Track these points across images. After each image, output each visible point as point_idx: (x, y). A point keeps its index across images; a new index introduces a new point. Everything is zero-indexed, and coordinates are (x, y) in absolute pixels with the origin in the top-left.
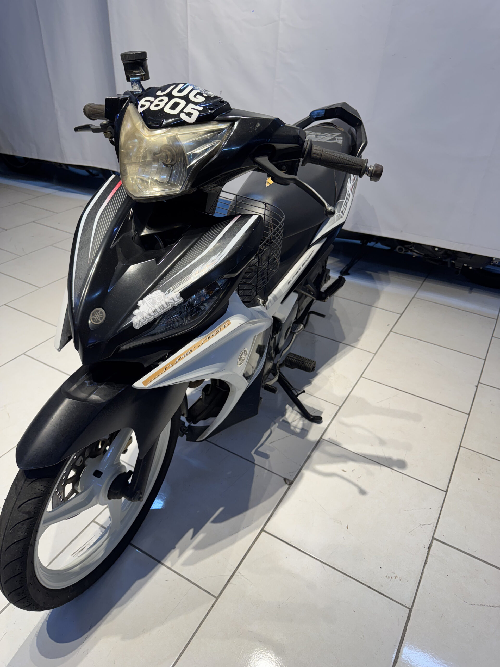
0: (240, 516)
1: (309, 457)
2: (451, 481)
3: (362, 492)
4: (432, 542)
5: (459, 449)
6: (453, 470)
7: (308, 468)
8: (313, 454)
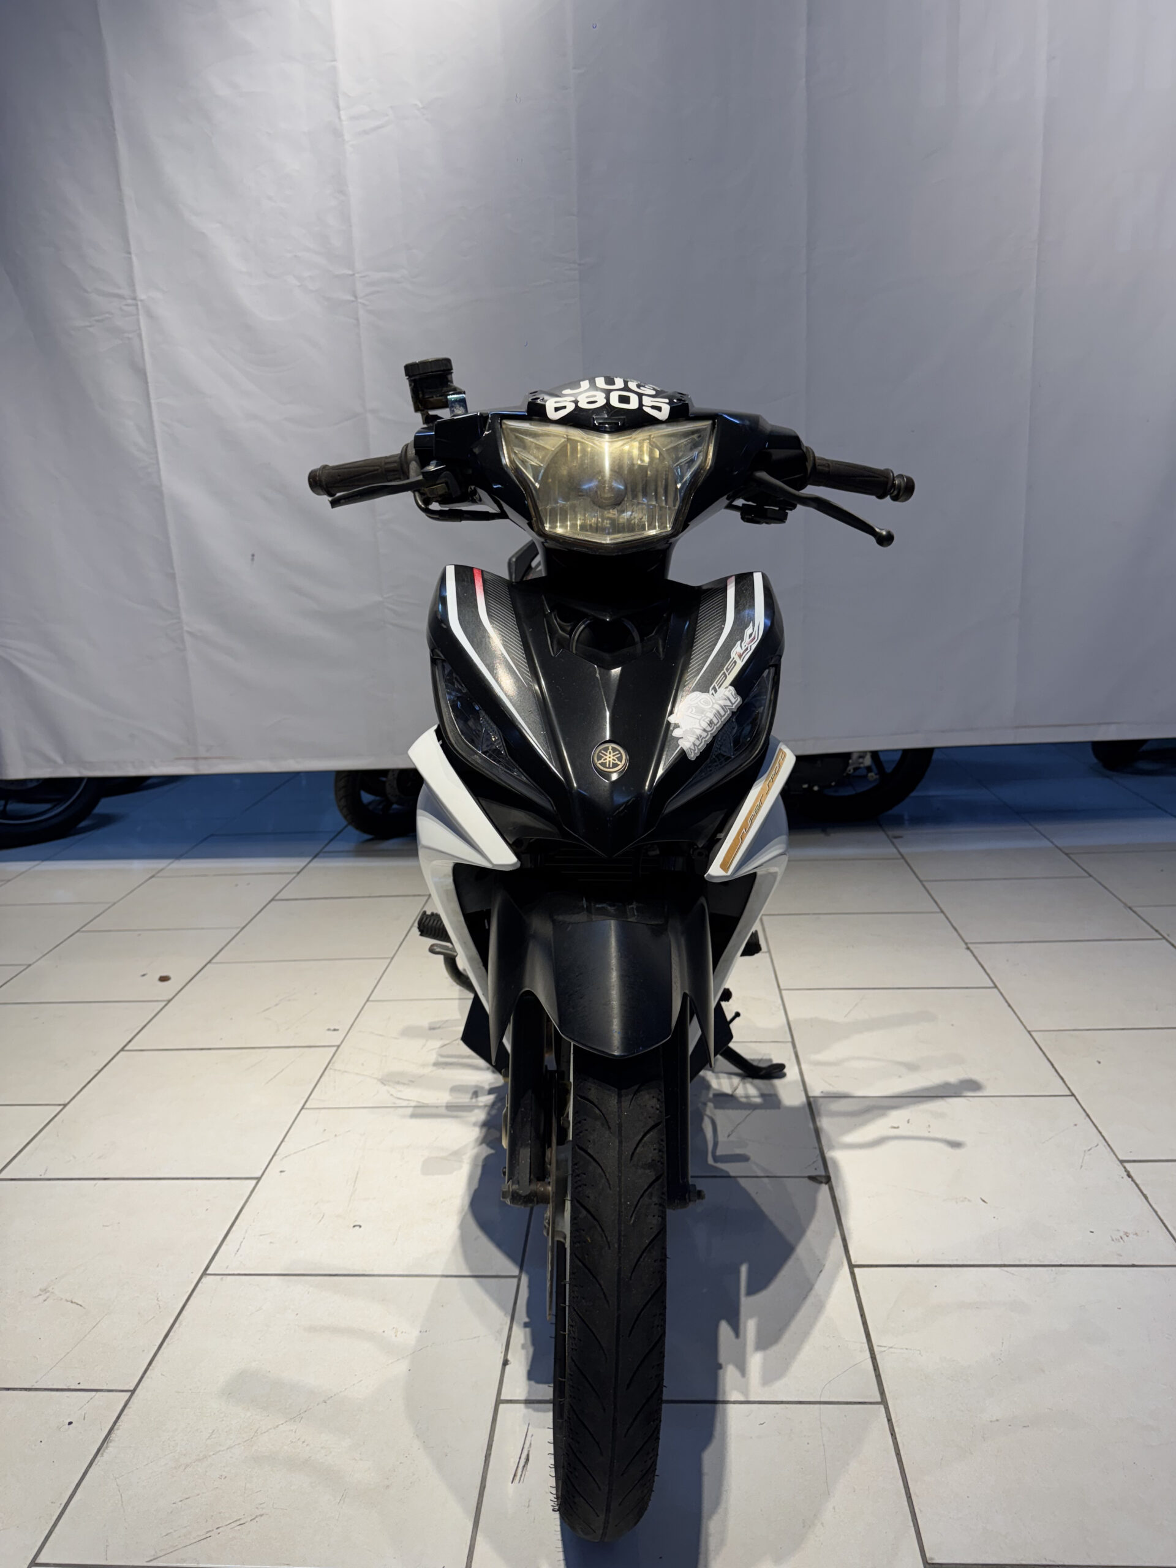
0: (790, 1263)
1: (817, 1132)
2: (1066, 1079)
3: (956, 1145)
4: (1125, 1168)
5: (1031, 1035)
6: (1052, 1065)
7: (832, 1147)
8: (818, 1124)
